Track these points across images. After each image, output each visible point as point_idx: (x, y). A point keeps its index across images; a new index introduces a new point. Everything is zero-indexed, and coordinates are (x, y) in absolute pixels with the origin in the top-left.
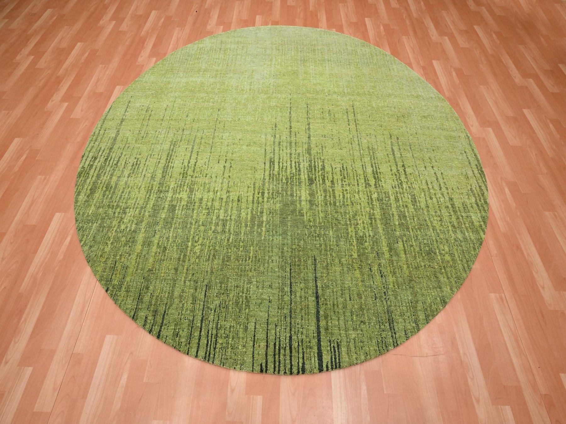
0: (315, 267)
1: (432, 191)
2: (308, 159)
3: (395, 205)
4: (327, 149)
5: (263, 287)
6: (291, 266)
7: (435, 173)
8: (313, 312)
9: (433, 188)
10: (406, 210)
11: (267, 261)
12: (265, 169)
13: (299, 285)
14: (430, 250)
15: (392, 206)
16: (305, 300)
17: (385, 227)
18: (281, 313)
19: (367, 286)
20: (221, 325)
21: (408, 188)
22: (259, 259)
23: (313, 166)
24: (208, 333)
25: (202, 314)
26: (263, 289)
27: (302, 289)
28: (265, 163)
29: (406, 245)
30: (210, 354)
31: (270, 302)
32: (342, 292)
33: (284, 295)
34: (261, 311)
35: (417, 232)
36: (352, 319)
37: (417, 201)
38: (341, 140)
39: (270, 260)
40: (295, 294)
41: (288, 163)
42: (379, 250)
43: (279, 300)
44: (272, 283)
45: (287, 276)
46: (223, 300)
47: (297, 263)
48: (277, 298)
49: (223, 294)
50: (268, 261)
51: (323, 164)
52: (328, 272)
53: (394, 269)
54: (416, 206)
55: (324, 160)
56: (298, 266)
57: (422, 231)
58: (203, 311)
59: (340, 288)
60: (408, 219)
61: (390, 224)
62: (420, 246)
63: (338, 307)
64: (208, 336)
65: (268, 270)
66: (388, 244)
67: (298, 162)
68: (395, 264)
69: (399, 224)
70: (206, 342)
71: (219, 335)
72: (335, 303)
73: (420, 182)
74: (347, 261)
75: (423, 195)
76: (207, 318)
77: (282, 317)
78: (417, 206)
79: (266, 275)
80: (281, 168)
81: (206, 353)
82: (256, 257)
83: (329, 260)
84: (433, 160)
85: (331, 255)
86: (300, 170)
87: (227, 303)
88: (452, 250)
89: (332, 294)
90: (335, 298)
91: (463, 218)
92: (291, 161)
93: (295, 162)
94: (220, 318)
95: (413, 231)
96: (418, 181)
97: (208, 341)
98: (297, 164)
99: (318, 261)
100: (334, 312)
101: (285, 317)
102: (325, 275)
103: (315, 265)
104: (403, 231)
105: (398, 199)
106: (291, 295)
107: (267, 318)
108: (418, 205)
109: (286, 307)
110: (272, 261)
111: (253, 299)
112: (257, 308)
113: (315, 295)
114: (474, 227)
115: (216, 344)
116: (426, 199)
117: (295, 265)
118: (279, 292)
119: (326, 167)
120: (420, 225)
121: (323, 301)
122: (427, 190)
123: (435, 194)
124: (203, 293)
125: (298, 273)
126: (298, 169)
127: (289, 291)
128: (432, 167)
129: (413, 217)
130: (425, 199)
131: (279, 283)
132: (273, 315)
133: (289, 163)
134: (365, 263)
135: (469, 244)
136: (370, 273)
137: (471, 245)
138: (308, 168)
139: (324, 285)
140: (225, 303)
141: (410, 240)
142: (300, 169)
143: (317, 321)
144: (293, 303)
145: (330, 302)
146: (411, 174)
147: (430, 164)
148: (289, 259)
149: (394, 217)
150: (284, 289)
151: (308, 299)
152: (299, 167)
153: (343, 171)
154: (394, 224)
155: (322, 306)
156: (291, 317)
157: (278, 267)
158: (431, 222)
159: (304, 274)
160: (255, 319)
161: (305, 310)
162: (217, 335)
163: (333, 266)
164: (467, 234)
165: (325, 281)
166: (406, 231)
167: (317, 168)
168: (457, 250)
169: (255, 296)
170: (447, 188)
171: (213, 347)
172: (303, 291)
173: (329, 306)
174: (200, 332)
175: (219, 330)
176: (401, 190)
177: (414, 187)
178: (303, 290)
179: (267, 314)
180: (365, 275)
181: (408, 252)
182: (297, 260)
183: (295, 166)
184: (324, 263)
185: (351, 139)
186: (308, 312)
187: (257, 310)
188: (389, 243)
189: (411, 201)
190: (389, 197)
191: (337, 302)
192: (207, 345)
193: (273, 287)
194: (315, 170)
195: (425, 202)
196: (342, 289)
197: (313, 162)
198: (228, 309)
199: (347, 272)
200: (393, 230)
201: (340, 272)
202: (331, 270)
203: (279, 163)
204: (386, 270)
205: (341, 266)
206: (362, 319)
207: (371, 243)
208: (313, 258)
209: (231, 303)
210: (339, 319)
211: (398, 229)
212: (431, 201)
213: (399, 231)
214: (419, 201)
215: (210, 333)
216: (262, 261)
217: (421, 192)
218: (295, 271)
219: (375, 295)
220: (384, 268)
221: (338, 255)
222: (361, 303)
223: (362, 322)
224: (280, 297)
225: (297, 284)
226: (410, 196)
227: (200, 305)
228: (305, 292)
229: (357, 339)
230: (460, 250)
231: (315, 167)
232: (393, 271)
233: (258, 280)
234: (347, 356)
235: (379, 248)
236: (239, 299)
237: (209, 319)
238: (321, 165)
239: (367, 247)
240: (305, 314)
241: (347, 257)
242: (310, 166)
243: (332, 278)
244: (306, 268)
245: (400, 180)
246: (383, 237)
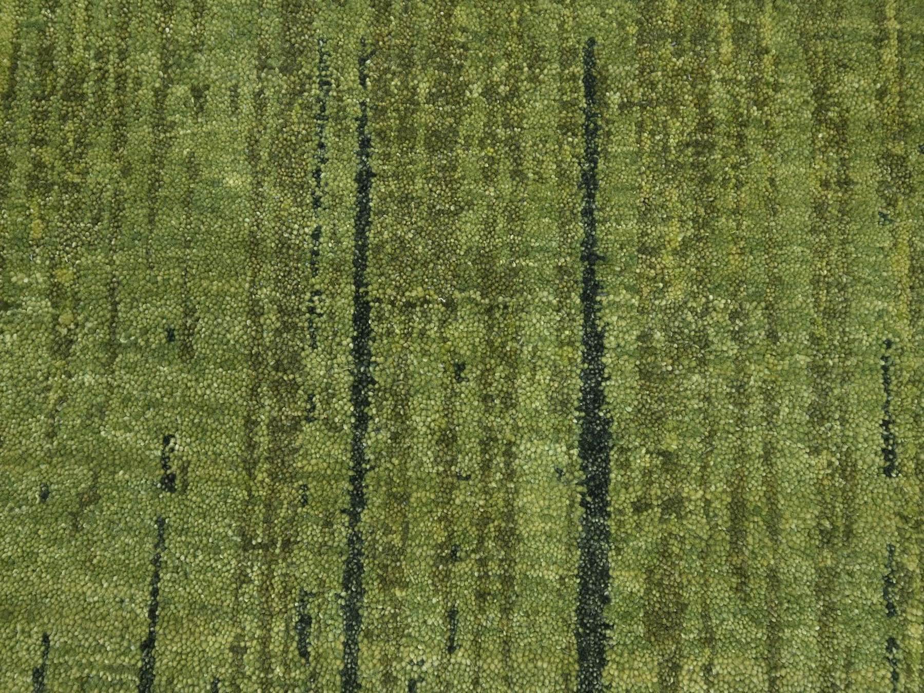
0: (591, 156)
5: (111, 347)
6: (365, 143)
8: (551, 575)
11: (145, 93)
13: (433, 330)
16: (486, 466)
18: (265, 589)
26: (109, 367)
27: (460, 367)
31: (169, 483)
32: (824, 393)
33: (296, 425)
36: (892, 642)
40: (400, 417)
43: (250, 467)
44: (189, 312)
45: (326, 244)
47: (424, 117)
48: (231, 447)
52: (711, 207)
56: (431, 149)
59: (802, 360)
63: (773, 531)
72: (755, 493)
74: (892, 101)
77: (278, 627)
79: (143, 227)
83: (718, 91)
85: (740, 33)
89: (726, 410)
90: (756, 449)
99: (614, 98)
100: (740, 571)
101: (306, 620)
102: (676, 234)
103: (591, 133)
106: (362, 420)
109: (311, 532)
113: (574, 418)
117: (406, 134)
118: (254, 392)
121: (647, 473)
125: (434, 215)
127: (345, 379)
131: (254, 310)
139: (665, 329)
143: (583, 654)
144: (375, 499)
145: (703, 482)
148: (353, 74)
150: (295, 363)
151: (509, 455)
155: (630, 519)
156: (352, 621)
157: (253, 157)
159: (489, 226)
161: (482, 562)
163: (753, 149)
165: (675, 294)
172: (470, 386)
173: (695, 522)
178: (472, 373)
182: (423, 88)
184: (675, 112)
186: (507, 580)
191: (771, 484)
193: (199, 347)
196: (818, 370)
199: (878, 206)
201: (819, 208)
202: (739, 185)
205: (829, 142)
208: (578, 69)
210: (774, 643)
218: (405, 199)
221: (804, 40)
224: (263, 441)
225: (417, 323)
228: (486, 398)
240: (481, 596)
241: (889, 54)
243: (735, 261)
244: (505, 166)
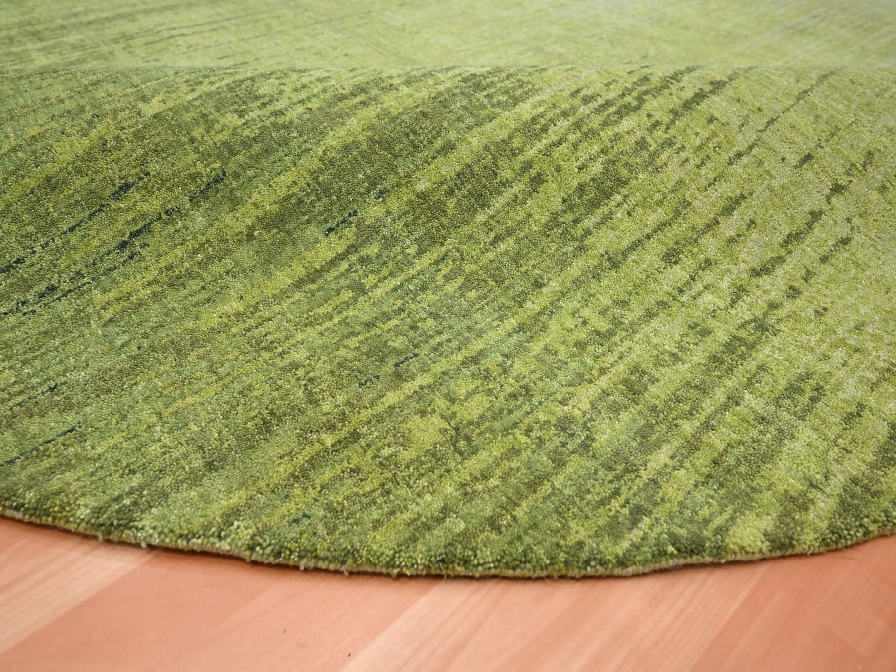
1: (710, 245)
3: (503, 135)
7: (815, 215)
9: (731, 241)
10: (517, 188)
15: (489, 127)
17: (364, 147)
19: (42, 210)
21: (632, 140)
29: (345, 266)
35: (448, 278)
37: (603, 210)
42: (237, 176)
53: (190, 275)
54: (570, 217)
57: (473, 294)
60: (481, 217)
61: (396, 157)
66: (293, 200)
68: (216, 268)
69: (423, 196)
73: (711, 176)
75: (653, 218)
78: (576, 221)
84: (876, 175)
95: (437, 263)
96: (709, 165)
104: (406, 225)
105: (544, 129)
108: (588, 222)
116: (648, 237)
120: (493, 277)
122: (701, 222)
123: (708, 262)
128: (837, 189)
129: (510, 233)
130: (638, 235)
134: (140, 152)
136: (108, 192)
141: (385, 272)
146: (711, 120)
147: (840, 170)
149: (440, 159)
154: (409, 176)
158: (552, 309)
166: (416, 235)
170: (794, 292)
176: (596, 122)
177: (658, 162)
180: (86, 179)
181: (320, 289)
188: (300, 201)
189: (581, 188)
190: (516, 101)
195: (626, 243)
200: (374, 184)
204: (163, 248)
207: (247, 133)
211: (395, 204)
212: (658, 263)
213: (389, 213)
214: (609, 217)
217: (660, 203)
219: (18, 261)
220: (171, 237)
226: (597, 168)
232: (178, 277)
235: (250, 173)
239: (217, 127)
245: (640, 99)
246: (310, 163)
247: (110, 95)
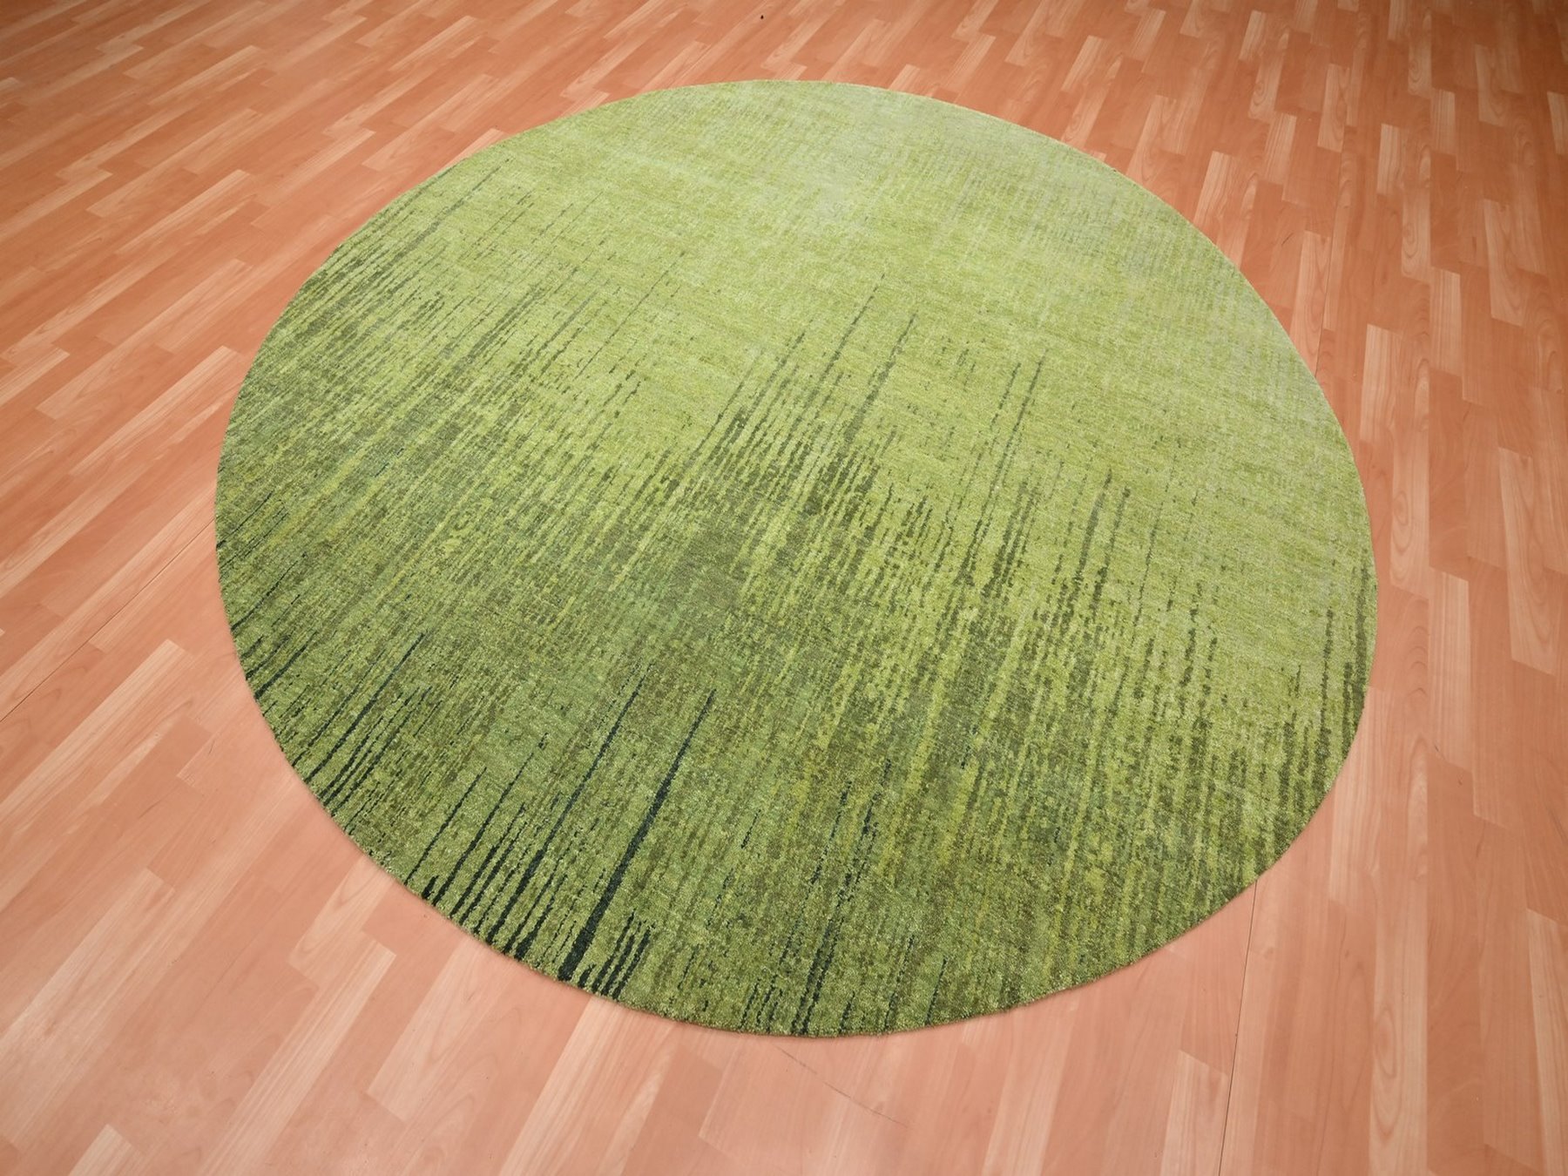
0: (700, 719)
1: (1152, 675)
2: (837, 448)
3: (1015, 665)
4: (902, 445)
5: (545, 703)
6: (640, 686)
7: (1192, 633)
8: (631, 825)
9: (1161, 668)
10: (1041, 691)
11: (589, 646)
12: (713, 429)
13: (632, 741)
14: (1054, 832)
15: (1005, 663)
16: (628, 785)
17: (950, 708)
18: (550, 786)
19: (810, 834)
20: (400, 739)
21: (1080, 636)
22: (574, 633)
23: (840, 470)
24: (364, 742)
25: (376, 695)
26: (541, 708)
27: (634, 755)
28: (720, 416)
29: (984, 783)
30: (338, 791)
31: (541, 745)
32: (734, 814)
33: (582, 747)
34: (508, 758)
35: (1040, 763)
36: (720, 897)
37: (1090, 683)
38: (954, 436)
39: (599, 649)
40: (611, 760)
41: (779, 438)
42: (897, 759)
43: (565, 752)
44: (570, 705)
45: (615, 706)
46: (438, 685)
47: (660, 687)
48: (562, 745)
49: (447, 672)
50: (593, 648)
51: (871, 478)
52: (727, 749)
53: (912, 830)
54: (1075, 696)
55: (879, 468)
56: (657, 696)
57: (1058, 768)
58: (381, 688)
59: (733, 803)
60: (1033, 718)
61: (969, 706)
62: (1026, 808)
63: (700, 846)
64: (358, 749)
65: (580, 668)
66: (934, 757)
67: (806, 447)
68: (923, 819)
69: (996, 720)
70: (346, 761)
71: (383, 760)
72: (700, 833)
73: (1130, 637)
74: (793, 746)
75: (1117, 674)
76: (380, 709)
77: (548, 797)
78: (1080, 696)
79: (570, 678)
80: (754, 443)
81: (332, 785)
82: (569, 625)
83: (745, 719)
84: (1207, 596)
85: (758, 707)
86: (799, 467)
87: (443, 698)
88: (1123, 865)
89: (703, 806)
90: (707, 821)
91: (1210, 794)
92: (790, 437)
93: (799, 444)
94: (409, 723)
95: (1027, 756)
96: (1126, 631)
97: (352, 760)
98: (802, 449)
99: (715, 707)
100: (685, 853)
101: (557, 800)
102: (713, 750)
103: (703, 713)
104: (998, 741)
105: (1034, 652)
106: (601, 755)
107: (512, 780)
108: (1087, 694)
109: (572, 777)
110: (603, 652)
111: (506, 720)
112: (502, 745)
113: (659, 785)
114: (1236, 836)
115: (365, 777)
116: (1121, 688)
117: (652, 688)
118: (576, 733)
119: (874, 487)
120: (1060, 751)
121: (672, 811)
122: (1140, 665)
123: (1158, 688)
124: (405, 650)
125: (649, 712)
126: (796, 462)
127: (601, 742)
128: (1194, 612)
129: (1052, 719)
130: (1115, 689)
131: (588, 713)
132: (530, 781)
133: (781, 440)
134: (838, 772)
135: (1191, 876)
136: (838, 804)
137: (1194, 881)
138: (825, 470)
139: (698, 774)
140: (439, 695)
141: (1006, 776)
142: (802, 464)
143: (628, 851)
144: (594, 777)
145: (687, 822)
146: (1112, 603)
147: (1189, 601)
148: (646, 667)
149: (993, 695)
150: (591, 731)
151: (636, 786)
152: (802, 458)
153: (915, 514)
154: (982, 712)
155: (661, 821)
156: (569, 807)
157: (609, 674)
158: (1101, 760)
159: (662, 724)
160: (483, 768)
161: (613, 811)
162: (378, 757)
163: (747, 739)
164: (1198, 844)
165: (705, 766)
166: (1006, 746)
167: (847, 481)
168: (1139, 872)
169: (515, 713)
170: (1207, 689)
171: (356, 780)
172: (634, 761)
173: (679, 832)
174: (349, 732)
175: (390, 749)
176: (1056, 633)
177: (1100, 642)
178: (637, 758)
179: (517, 771)
180: (821, 803)
181: (982, 804)
182: (663, 680)
183: (792, 454)
184: (729, 719)
185: (986, 443)
186: (618, 819)
187: (501, 748)
188: (938, 756)
189: (1071, 675)
190: (1009, 636)
191: (707, 832)
192: (346, 768)
193: (568, 714)
194: (841, 482)
195: (1112, 697)
196: (735, 808)
197: (846, 460)
198: (438, 712)
199: (774, 772)
200: (968, 727)
201: (758, 764)
202: (738, 747)
203: (757, 428)
204: (887, 821)
205: (770, 748)
206: (746, 911)
207: (885, 731)
208: (708, 695)
209: (451, 702)
210: (685, 878)
211: (985, 731)
212: (1135, 701)
213: (986, 739)
214: (1095, 685)
215: (368, 745)
216: (578, 642)
217: (1115, 665)
218: (643, 704)
219: (818, 869)
220: (886, 812)
221: (775, 718)
222: (769, 868)
223: (742, 917)
224: (572, 747)
225: (629, 737)
226: (1073, 661)
227: (382, 672)
228: (637, 767)
229: (703, 952)
230: (1149, 878)
231: (844, 475)
232: (907, 834)
233: (543, 679)
234: (650, 981)
235: (902, 754)
236: (475, 702)
237: (384, 713)
238: (864, 478)
239: (868, 736)
240: (608, 819)
241: (798, 733)
242: (832, 468)
243: (726, 766)
244: (675, 710)
245: (1070, 606)
246: (928, 732)
247: (791, 743)
